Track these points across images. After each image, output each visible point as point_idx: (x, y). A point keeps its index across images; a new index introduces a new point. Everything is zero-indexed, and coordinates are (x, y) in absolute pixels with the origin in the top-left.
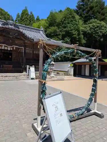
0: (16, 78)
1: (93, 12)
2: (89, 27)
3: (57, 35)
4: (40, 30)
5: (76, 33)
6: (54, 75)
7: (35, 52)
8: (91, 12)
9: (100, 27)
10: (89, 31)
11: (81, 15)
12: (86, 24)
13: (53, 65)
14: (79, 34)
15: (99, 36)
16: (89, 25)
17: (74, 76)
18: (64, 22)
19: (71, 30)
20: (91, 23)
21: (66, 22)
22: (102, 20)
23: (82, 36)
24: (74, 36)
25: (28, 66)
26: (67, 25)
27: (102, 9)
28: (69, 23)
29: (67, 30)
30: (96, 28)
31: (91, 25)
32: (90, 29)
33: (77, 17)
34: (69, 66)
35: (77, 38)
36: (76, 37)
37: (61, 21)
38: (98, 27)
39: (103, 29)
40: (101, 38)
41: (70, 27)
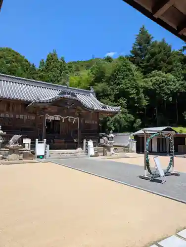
0: (75, 155)
1: (156, 60)
2: (151, 81)
3: (107, 95)
4: (90, 92)
5: (134, 91)
6: (113, 152)
7: (86, 122)
8: (153, 61)
9: (167, 82)
10: (151, 87)
11: (138, 64)
12: (147, 77)
13: (112, 138)
14: (138, 93)
15: (166, 94)
16: (151, 78)
17: (137, 153)
18: (117, 77)
19: (128, 88)
20: (154, 76)
21: (120, 77)
22: (169, 71)
23: (143, 95)
24: (132, 96)
25: (85, 141)
26: (121, 81)
27: (169, 56)
28: (123, 79)
29: (122, 88)
30: (161, 83)
31: (154, 79)
32: (153, 85)
33: (133, 67)
34: (130, 138)
35: (136, 98)
36: (134, 98)
37: (113, 75)
38: (163, 82)
39: (171, 85)
40: (169, 97)
41: (125, 84)
